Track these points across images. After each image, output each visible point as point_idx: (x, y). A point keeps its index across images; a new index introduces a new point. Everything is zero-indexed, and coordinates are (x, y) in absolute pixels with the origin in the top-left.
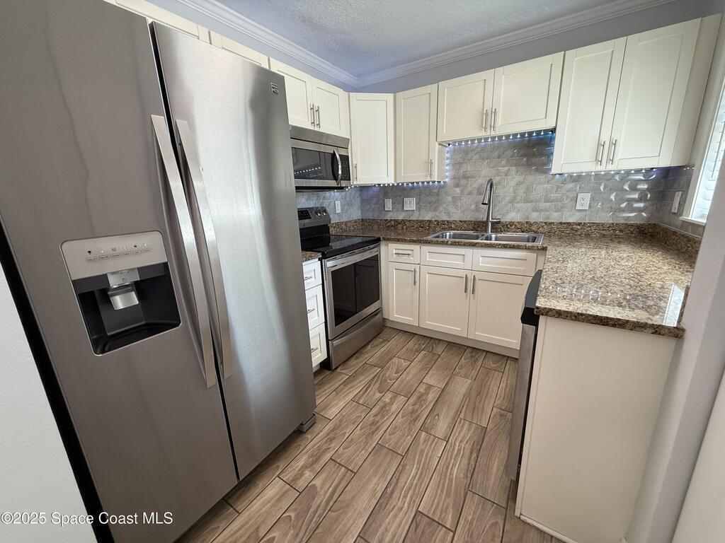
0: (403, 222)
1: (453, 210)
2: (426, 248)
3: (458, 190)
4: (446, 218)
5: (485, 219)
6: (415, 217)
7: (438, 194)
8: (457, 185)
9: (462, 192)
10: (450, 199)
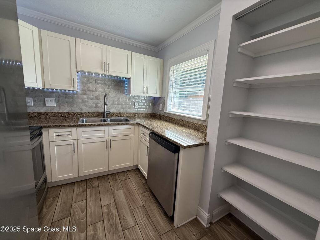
0: (46, 114)
1: (82, 106)
2: (80, 130)
3: (85, 97)
4: (79, 111)
5: (103, 112)
6: (56, 110)
7: (72, 98)
8: (85, 94)
9: (88, 98)
10: (81, 101)
